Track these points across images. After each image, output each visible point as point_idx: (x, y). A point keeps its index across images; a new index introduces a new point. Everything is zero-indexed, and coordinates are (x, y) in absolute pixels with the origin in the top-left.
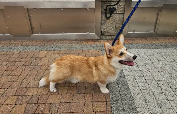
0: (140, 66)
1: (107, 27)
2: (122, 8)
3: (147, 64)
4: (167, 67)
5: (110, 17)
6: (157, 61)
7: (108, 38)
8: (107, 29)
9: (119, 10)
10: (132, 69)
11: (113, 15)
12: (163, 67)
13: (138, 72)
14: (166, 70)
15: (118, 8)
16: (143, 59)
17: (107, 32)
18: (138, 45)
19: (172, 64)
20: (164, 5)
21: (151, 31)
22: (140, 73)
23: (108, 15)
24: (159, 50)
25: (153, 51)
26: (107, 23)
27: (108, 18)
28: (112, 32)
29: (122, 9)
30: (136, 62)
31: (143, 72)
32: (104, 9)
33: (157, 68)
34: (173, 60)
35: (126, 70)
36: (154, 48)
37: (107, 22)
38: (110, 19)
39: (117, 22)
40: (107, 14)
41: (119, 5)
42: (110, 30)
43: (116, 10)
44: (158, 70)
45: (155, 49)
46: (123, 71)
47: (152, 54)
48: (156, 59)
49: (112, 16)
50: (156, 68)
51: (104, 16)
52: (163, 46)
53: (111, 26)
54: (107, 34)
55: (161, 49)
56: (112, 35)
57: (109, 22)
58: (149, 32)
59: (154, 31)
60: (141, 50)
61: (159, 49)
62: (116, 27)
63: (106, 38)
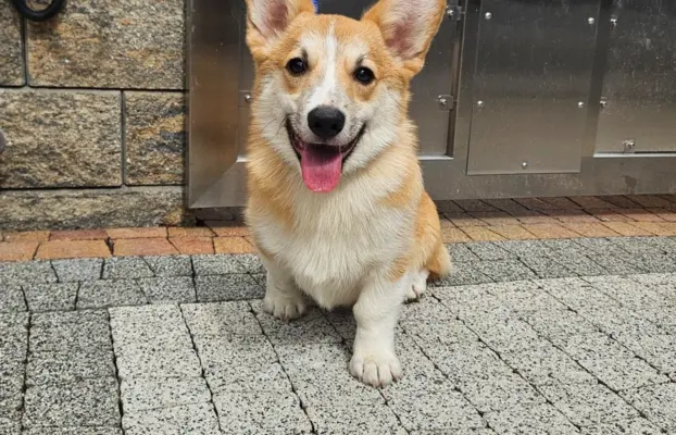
1: (44, 104)
5: (59, 5)
6: (525, 396)
7: (57, 212)
8: (38, 122)
17: (44, 153)
19: (657, 407)
24: (508, 293)
26: (31, 70)
27: (42, 23)
28: (91, 151)
34: (652, 374)
36: (467, 281)
37: (30, 56)
38: (62, 27)
39: (134, 62)
42: (72, 135)
45: (475, 290)
47: (458, 327)
48: (503, 368)
52: (530, 258)
53: (78, 96)
54: (40, 170)
55: (522, 284)
56: (99, 180)
57: (51, 59)
59: (450, 150)
61: (511, 286)
62: (124, 110)
63: (36, 212)
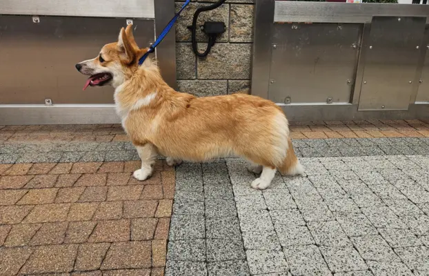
0: (316, 225)
1: (202, 85)
2: (244, 25)
3: (342, 214)
4: (420, 227)
5: (208, 51)
6: (377, 203)
8: (199, 91)
9: (237, 30)
10: (282, 239)
11: (217, 45)
12: (404, 226)
13: (310, 251)
14: (418, 242)
15: (231, 26)
16: (323, 192)
18: (302, 144)
20: (374, 18)
21: (338, 101)
22: (317, 256)
23: (202, 48)
24: (373, 160)
25: (355, 162)
26: (198, 74)
27: (203, 57)
29: (244, 29)
30: (300, 206)
31: (329, 253)
32: (188, 27)
33: (381, 230)
35: (257, 244)
36: (356, 155)
37: (198, 69)
38: (209, 58)
39: (232, 70)
40: (198, 44)
41: (236, 14)
43: (225, 31)
44: (389, 240)
45: (359, 159)
46: (245, 250)
47: (351, 174)
48: (369, 191)
49: (213, 48)
50: (378, 231)
51: (188, 49)
52: (383, 146)
53: (213, 82)
57: (205, 70)
58: (334, 104)
59: (351, 101)
60: (315, 159)
61: (374, 158)
62: (228, 86)
